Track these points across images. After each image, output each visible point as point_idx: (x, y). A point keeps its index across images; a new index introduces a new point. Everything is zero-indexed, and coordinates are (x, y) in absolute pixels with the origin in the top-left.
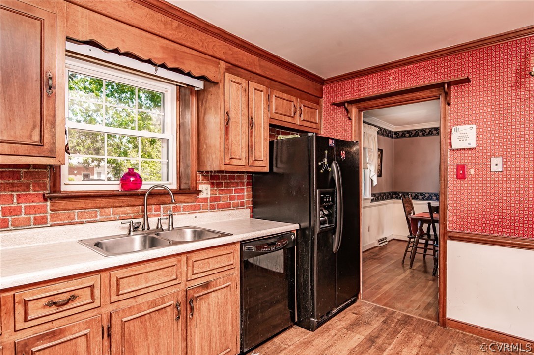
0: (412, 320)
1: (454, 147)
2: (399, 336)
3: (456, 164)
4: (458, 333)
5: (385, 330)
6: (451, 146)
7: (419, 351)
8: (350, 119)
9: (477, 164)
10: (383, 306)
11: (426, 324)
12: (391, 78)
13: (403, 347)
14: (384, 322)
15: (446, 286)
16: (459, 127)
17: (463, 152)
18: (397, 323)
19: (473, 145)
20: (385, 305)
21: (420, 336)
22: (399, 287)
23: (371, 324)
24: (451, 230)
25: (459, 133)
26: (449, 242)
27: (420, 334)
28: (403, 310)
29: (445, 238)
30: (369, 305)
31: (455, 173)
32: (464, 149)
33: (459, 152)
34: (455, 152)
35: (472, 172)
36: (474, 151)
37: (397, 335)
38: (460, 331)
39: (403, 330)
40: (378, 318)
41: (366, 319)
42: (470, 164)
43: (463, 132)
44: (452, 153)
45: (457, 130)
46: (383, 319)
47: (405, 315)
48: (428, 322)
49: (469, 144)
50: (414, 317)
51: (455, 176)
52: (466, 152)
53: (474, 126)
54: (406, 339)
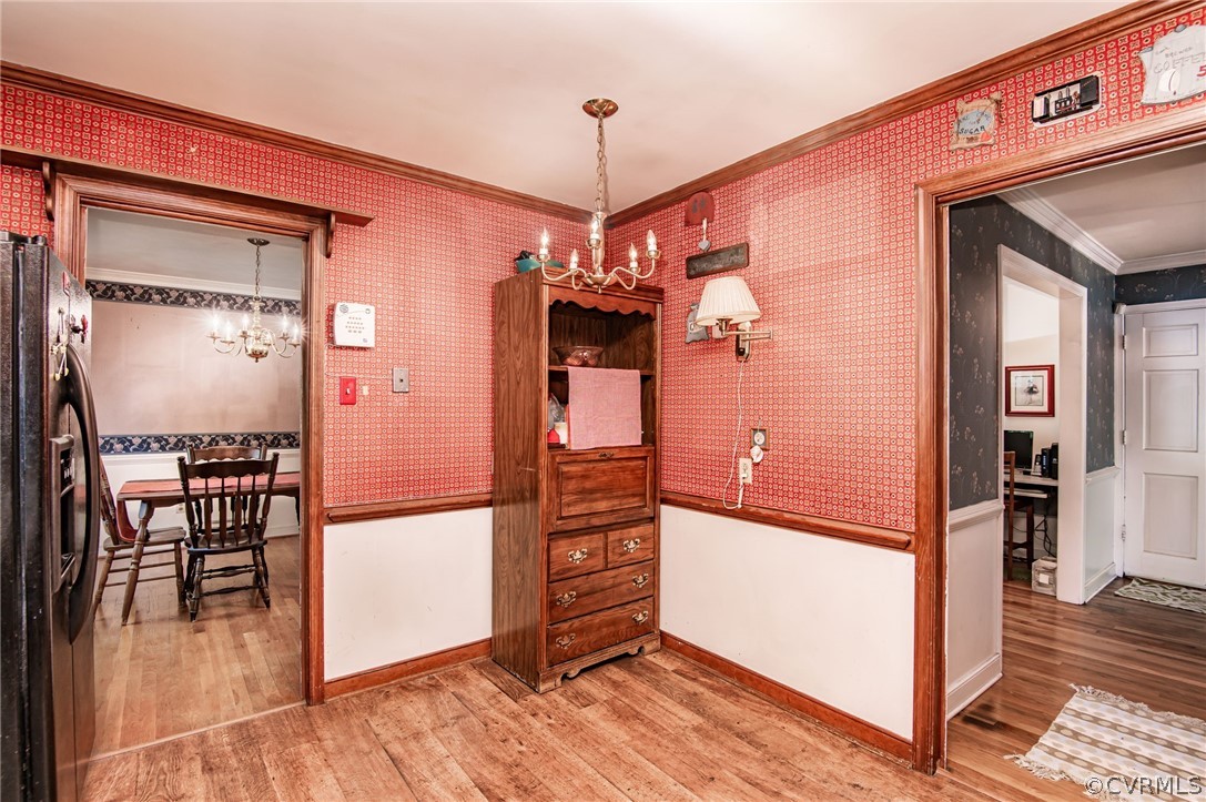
0: (254, 726)
1: (339, 342)
2: (271, 772)
3: (337, 375)
4: (347, 699)
5: (231, 784)
6: (331, 339)
7: (335, 772)
8: (50, 216)
9: (373, 377)
10: (158, 738)
11: (287, 717)
12: (193, 150)
13: (304, 789)
14: (208, 768)
15: (322, 619)
16: (349, 305)
17: (350, 352)
18: (235, 751)
19: (371, 343)
20: (162, 732)
21: (305, 746)
22: (144, 677)
23: (183, 796)
24: (330, 506)
25: (349, 315)
26: (327, 529)
27: (300, 743)
28: (216, 720)
29: (321, 523)
30: (125, 758)
31: (337, 392)
32: (352, 348)
33: (344, 352)
34: (338, 352)
35: (365, 390)
36: (368, 354)
37: (266, 776)
38: (349, 694)
39: (264, 757)
40: (185, 771)
41: (160, 793)
42: (361, 376)
43: (356, 315)
44: (332, 352)
45: (345, 310)
46: (197, 766)
47: (232, 727)
48: (285, 712)
49: (365, 340)
50: (253, 721)
51: (338, 398)
52: (356, 353)
53: (372, 309)
54: (291, 769)
